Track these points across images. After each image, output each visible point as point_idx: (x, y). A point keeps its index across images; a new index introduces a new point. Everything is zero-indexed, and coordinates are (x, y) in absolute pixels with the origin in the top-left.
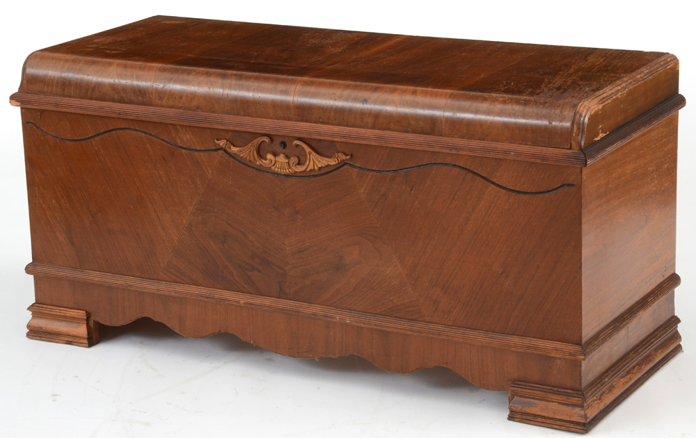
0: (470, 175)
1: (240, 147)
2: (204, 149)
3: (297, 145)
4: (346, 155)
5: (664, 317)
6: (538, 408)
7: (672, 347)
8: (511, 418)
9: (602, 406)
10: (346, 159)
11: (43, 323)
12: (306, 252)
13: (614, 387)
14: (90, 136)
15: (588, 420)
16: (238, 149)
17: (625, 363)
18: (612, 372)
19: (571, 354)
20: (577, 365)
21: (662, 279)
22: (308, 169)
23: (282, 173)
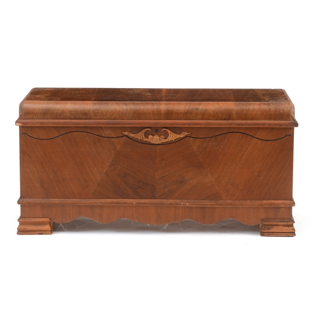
0: (245, 135)
2: (116, 137)
3: (164, 131)
4: (188, 132)
6: (274, 229)
8: (263, 236)
10: (188, 134)
12: (166, 177)
14: (56, 136)
16: (134, 135)
20: (290, 209)
22: (169, 140)
23: (156, 143)
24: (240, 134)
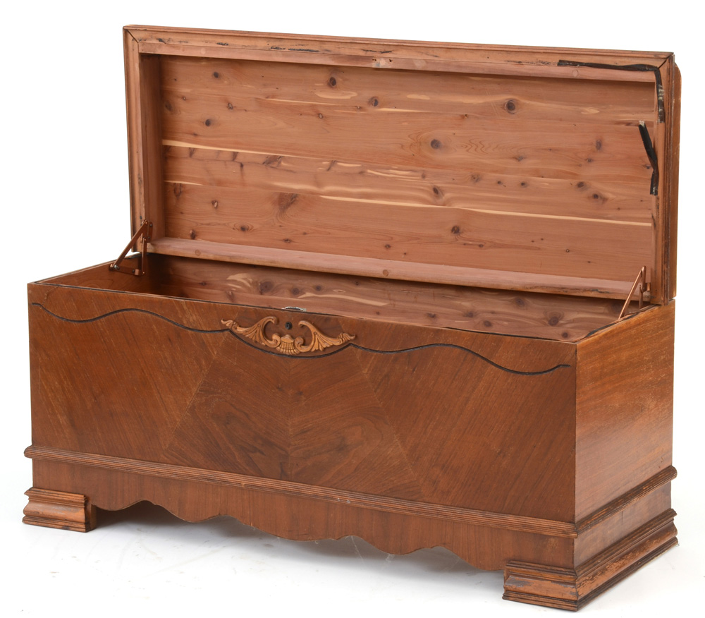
0: (470, 356)
1: (246, 327)
2: (210, 329)
3: (303, 326)
4: (351, 335)
5: (661, 510)
6: (533, 586)
7: (668, 539)
8: (506, 597)
9: (594, 587)
10: (351, 340)
11: (41, 508)
12: (309, 433)
13: (607, 570)
14: (96, 316)
15: (579, 598)
16: (244, 329)
17: (618, 548)
18: (605, 554)
19: (564, 532)
20: (569, 543)
21: (659, 470)
22: (313, 350)
23: (287, 354)
24: (458, 350)
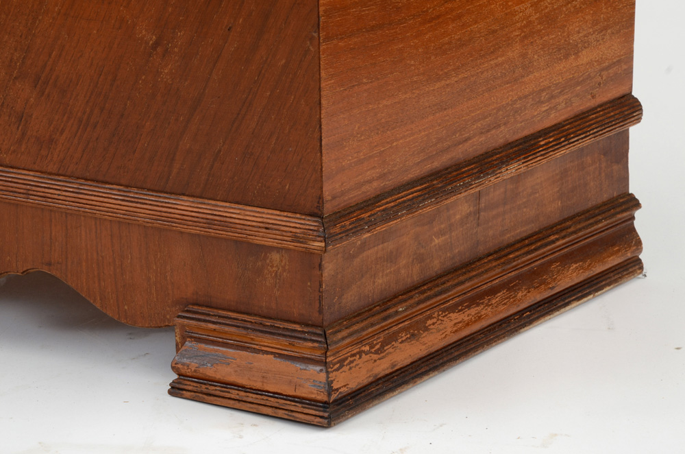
5: (597, 193)
6: (233, 366)
7: (613, 261)
8: (176, 390)
9: (383, 367)
13: (426, 329)
15: (334, 396)
17: (462, 278)
18: (423, 292)
19: (296, 238)
20: (312, 262)
21: (590, 103)
